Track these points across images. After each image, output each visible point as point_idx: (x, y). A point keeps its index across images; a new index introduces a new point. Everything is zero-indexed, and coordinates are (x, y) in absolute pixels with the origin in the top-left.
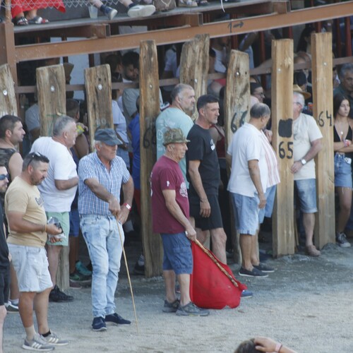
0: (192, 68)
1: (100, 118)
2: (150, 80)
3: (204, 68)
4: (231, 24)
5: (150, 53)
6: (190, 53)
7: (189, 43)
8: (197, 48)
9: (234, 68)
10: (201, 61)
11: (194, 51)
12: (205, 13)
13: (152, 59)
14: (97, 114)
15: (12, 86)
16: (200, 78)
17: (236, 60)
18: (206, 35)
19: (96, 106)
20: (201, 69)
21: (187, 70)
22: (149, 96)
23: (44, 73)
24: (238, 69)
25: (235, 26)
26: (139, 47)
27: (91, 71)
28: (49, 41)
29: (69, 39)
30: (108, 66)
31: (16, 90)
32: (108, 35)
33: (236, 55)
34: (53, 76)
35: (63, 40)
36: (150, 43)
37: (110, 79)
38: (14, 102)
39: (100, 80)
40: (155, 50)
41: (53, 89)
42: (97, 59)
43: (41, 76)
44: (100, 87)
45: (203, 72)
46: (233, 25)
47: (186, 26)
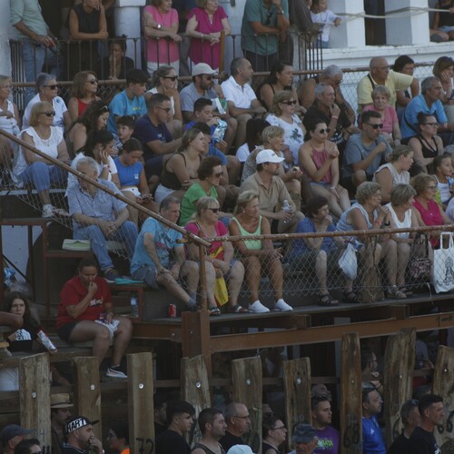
0: (397, 364)
1: (298, 414)
2: (351, 375)
3: (410, 363)
4: (439, 317)
5: (353, 346)
6: (395, 347)
7: (394, 336)
8: (403, 342)
9: (442, 365)
10: (407, 355)
11: (399, 346)
12: (412, 306)
13: (355, 353)
14: (295, 410)
15: (206, 378)
16: (405, 375)
17: (443, 356)
18: (412, 329)
19: (295, 401)
20: (406, 365)
21: (392, 365)
22: (351, 392)
23: (240, 365)
24: (446, 366)
25: (444, 320)
26: (341, 339)
27: (289, 364)
28: (246, 331)
29: (266, 330)
30: (308, 359)
31: (209, 382)
32: (309, 326)
33: (444, 351)
34: (249, 368)
35: (260, 330)
36: (353, 336)
37: (309, 373)
38: (207, 395)
39: (298, 373)
40: (358, 342)
41: (249, 382)
42: (296, 352)
43: (237, 369)
44: (299, 381)
45: (409, 368)
46: (441, 318)
47: (392, 319)
